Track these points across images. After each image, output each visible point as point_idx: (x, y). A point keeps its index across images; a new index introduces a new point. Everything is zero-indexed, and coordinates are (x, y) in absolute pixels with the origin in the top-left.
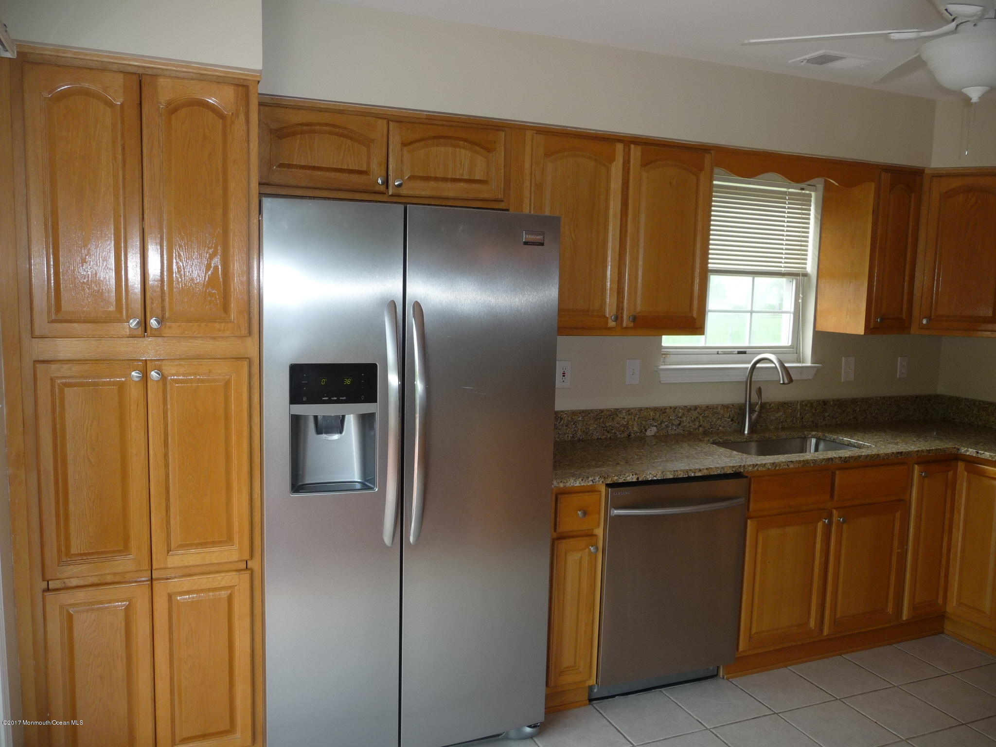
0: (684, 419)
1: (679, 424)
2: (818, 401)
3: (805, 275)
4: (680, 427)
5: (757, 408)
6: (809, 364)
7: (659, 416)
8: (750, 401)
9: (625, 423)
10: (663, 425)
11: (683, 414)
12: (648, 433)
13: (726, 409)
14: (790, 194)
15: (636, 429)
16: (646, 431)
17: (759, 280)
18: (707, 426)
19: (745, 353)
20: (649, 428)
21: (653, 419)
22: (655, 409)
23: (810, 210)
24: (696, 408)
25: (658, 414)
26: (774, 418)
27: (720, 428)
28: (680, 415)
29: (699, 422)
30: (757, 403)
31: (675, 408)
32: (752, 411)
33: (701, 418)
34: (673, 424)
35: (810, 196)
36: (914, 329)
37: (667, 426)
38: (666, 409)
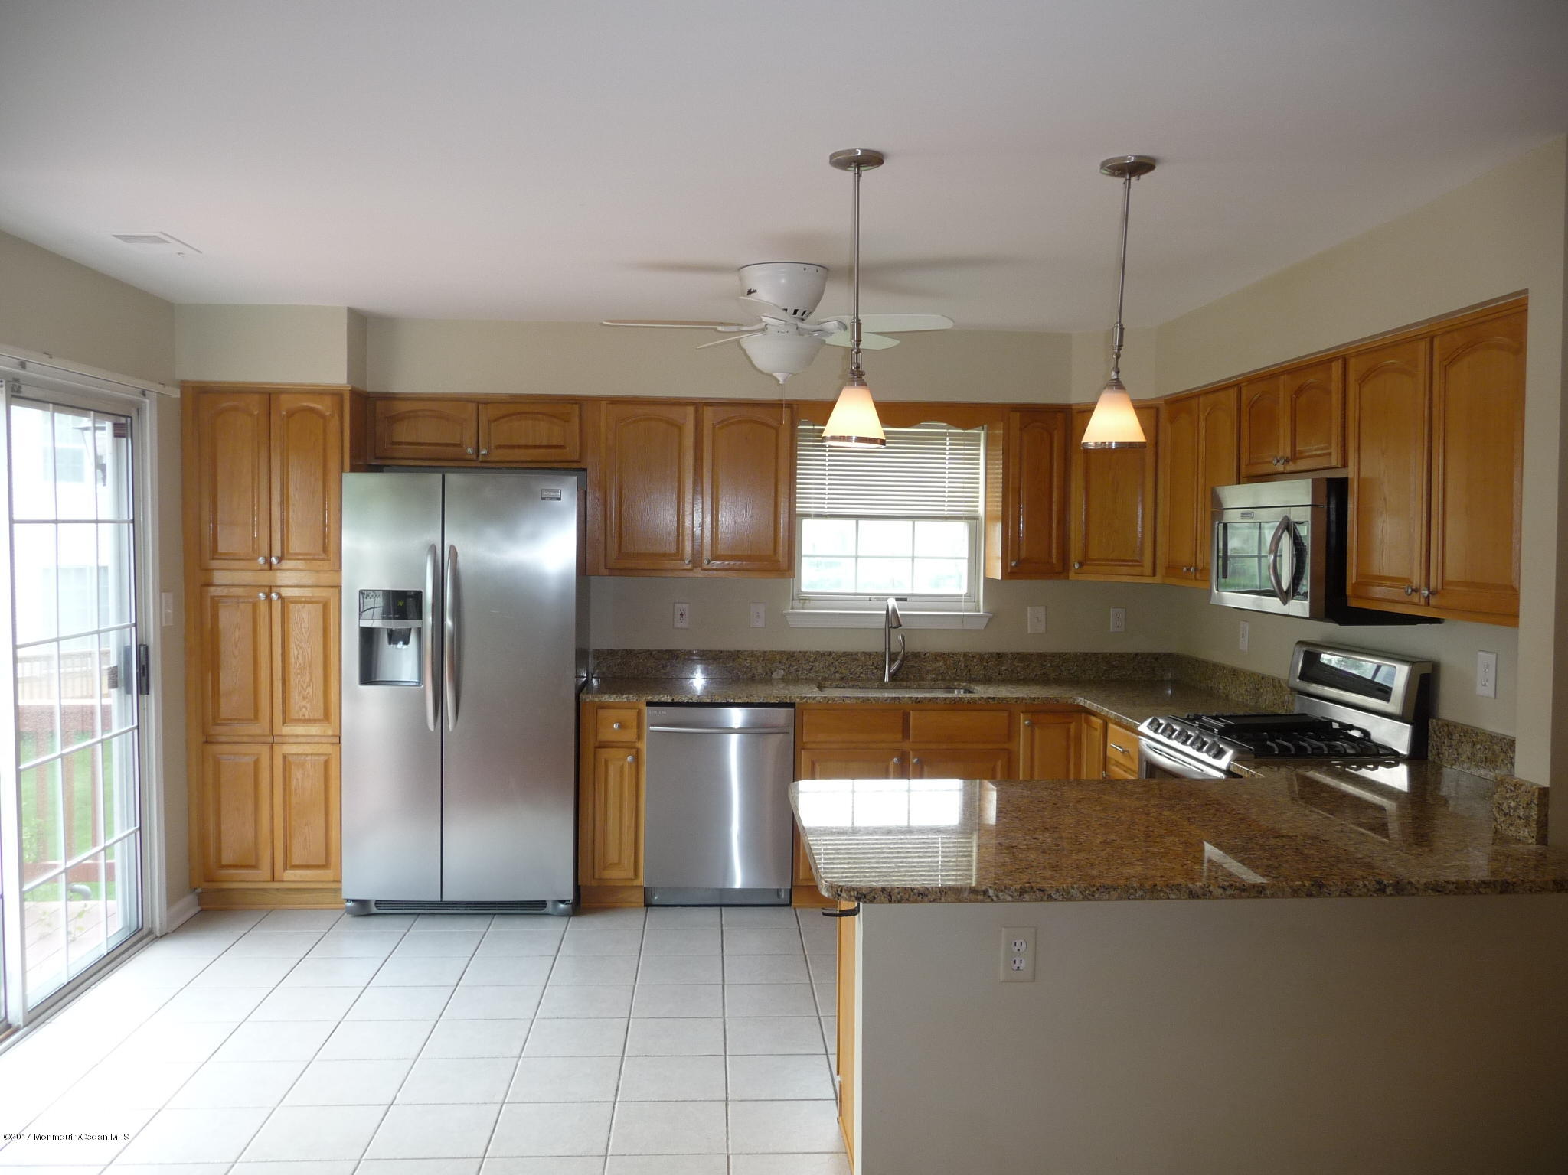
0: (817, 664)
1: (811, 669)
2: (991, 654)
3: (976, 518)
4: (812, 671)
5: (900, 657)
6: (981, 613)
7: (787, 659)
8: (889, 648)
9: (748, 665)
10: (792, 669)
11: (815, 658)
12: (775, 676)
13: (868, 656)
14: (951, 434)
15: (760, 670)
16: (772, 674)
17: (919, 524)
18: (845, 672)
19: (905, 600)
20: (775, 671)
21: (780, 662)
22: (781, 653)
23: (979, 450)
24: (830, 654)
25: (785, 657)
26: (930, 668)
27: (861, 675)
28: (811, 659)
29: (836, 668)
30: (899, 653)
31: (806, 653)
32: (892, 661)
33: (837, 663)
34: (803, 669)
35: (979, 435)
36: (1072, 575)
37: (797, 670)
38: (794, 652)
